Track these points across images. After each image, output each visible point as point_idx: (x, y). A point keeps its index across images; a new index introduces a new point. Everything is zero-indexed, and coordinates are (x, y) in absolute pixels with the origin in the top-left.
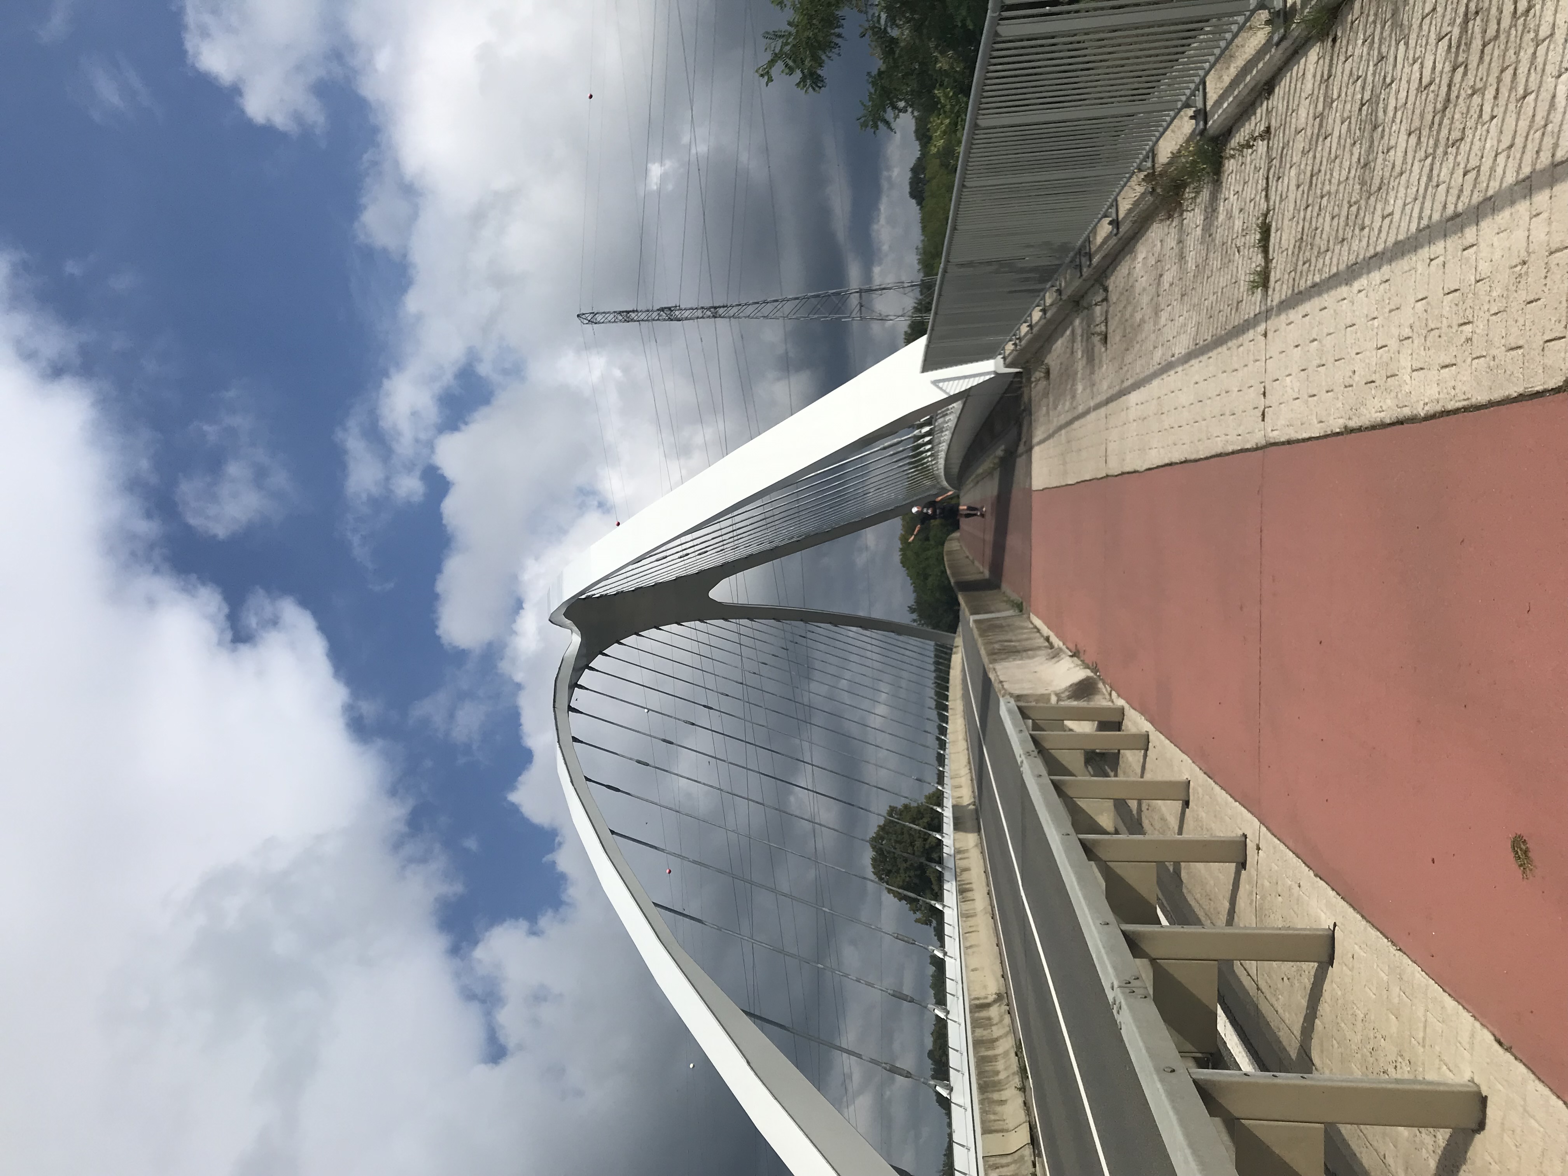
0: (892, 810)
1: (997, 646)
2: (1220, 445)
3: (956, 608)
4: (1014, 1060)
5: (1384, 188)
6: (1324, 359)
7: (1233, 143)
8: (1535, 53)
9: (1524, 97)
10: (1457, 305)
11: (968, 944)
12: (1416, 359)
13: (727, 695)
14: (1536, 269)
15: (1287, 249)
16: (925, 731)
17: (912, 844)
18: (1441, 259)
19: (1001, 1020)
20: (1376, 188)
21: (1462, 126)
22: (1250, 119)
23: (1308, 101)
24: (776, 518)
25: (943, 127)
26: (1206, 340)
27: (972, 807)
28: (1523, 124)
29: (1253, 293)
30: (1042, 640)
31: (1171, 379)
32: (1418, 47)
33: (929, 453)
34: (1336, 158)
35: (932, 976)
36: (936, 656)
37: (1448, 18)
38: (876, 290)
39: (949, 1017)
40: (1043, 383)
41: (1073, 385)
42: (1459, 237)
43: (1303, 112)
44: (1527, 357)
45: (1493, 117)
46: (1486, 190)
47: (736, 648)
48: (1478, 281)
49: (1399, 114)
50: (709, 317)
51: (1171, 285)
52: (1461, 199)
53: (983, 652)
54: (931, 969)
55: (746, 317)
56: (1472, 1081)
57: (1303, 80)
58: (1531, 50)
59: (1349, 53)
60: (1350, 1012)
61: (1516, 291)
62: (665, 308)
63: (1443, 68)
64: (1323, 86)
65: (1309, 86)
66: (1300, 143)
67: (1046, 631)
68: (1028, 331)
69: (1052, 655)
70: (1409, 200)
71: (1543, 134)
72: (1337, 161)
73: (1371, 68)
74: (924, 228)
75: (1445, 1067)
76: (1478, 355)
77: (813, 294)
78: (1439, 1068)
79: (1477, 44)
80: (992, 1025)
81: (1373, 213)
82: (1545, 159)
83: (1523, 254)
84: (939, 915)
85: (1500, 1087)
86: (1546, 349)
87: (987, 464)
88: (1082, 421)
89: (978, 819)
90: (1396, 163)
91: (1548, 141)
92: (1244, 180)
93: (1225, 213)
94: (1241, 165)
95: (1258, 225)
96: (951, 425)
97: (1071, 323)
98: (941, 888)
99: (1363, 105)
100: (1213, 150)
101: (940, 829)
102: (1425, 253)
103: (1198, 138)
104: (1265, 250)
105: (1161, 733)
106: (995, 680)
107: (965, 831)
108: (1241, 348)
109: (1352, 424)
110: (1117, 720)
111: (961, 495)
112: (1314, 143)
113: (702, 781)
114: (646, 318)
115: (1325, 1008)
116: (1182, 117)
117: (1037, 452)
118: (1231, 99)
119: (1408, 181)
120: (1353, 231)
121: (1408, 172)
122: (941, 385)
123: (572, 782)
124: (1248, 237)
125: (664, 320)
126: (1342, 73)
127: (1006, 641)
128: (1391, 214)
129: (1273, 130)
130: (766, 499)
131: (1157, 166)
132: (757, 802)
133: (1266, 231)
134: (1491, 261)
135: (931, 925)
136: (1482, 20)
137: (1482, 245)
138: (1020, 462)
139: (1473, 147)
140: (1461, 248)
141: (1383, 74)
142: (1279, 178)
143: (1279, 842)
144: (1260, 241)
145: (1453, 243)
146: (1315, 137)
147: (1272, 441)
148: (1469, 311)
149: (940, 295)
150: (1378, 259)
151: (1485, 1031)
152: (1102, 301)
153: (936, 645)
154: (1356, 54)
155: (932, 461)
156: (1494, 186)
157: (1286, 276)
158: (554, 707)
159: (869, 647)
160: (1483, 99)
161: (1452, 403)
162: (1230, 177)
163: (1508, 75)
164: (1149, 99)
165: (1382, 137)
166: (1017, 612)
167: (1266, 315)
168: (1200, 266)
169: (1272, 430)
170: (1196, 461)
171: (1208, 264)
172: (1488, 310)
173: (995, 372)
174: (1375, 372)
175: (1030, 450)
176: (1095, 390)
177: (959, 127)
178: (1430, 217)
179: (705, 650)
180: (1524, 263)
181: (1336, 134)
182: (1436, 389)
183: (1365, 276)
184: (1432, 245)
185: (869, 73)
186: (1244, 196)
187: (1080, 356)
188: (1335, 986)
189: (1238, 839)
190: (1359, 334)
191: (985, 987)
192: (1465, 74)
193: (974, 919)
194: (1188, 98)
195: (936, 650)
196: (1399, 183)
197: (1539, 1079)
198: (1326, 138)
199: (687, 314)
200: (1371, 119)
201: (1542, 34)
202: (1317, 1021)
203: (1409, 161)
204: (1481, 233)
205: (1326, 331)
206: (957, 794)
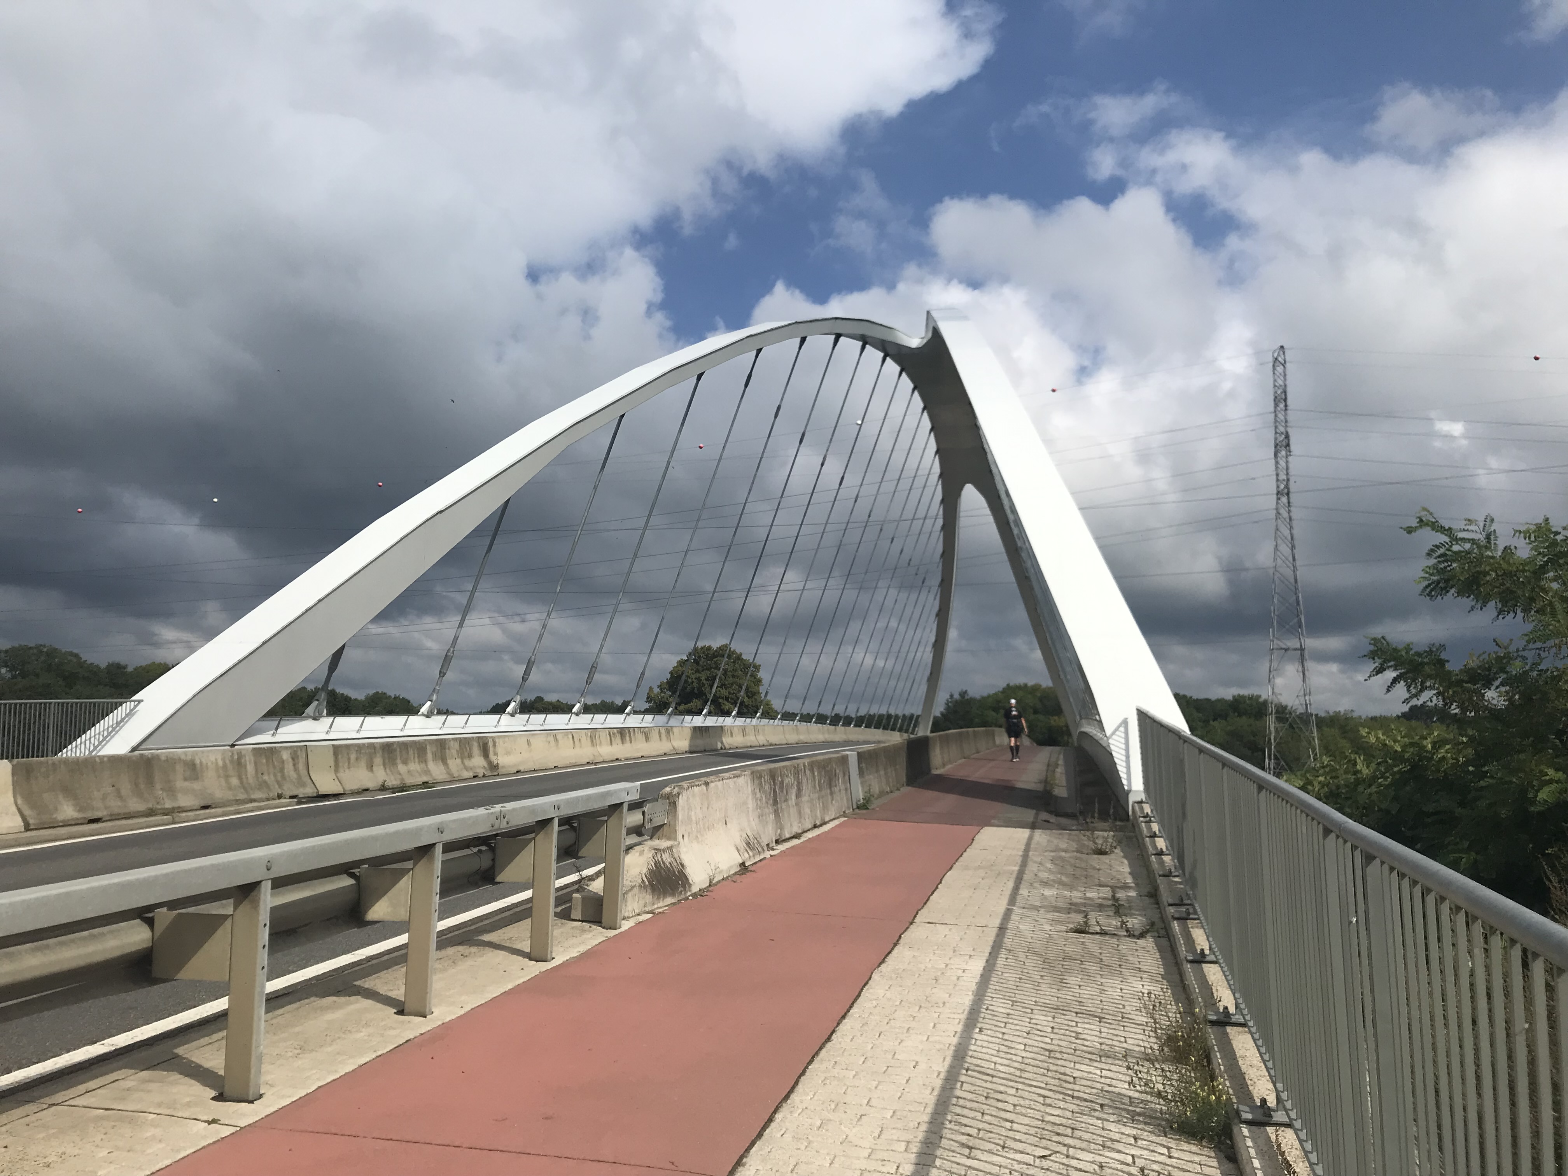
0: (757, 668)
4: (420, 780)
17: (725, 686)
19: (467, 768)
27: (719, 745)
35: (612, 702)
38: (1303, 666)
50: (1278, 487)
54: (619, 702)
55: (1277, 526)
62: (1289, 440)
68: (1151, 832)
69: (755, 842)
77: (1300, 597)
80: (462, 759)
89: (702, 751)
97: (1137, 887)
107: (692, 738)
110: (603, 921)
114: (1278, 419)
117: (1023, 833)
122: (1122, 729)
125: (1276, 439)
135: (650, 704)
138: (1028, 813)
158: (837, 319)
166: (861, 802)
173: (1129, 791)
176: (1030, 913)
187: (1089, 895)
191: (508, 753)
193: (589, 744)
199: (1282, 463)
206: (735, 731)
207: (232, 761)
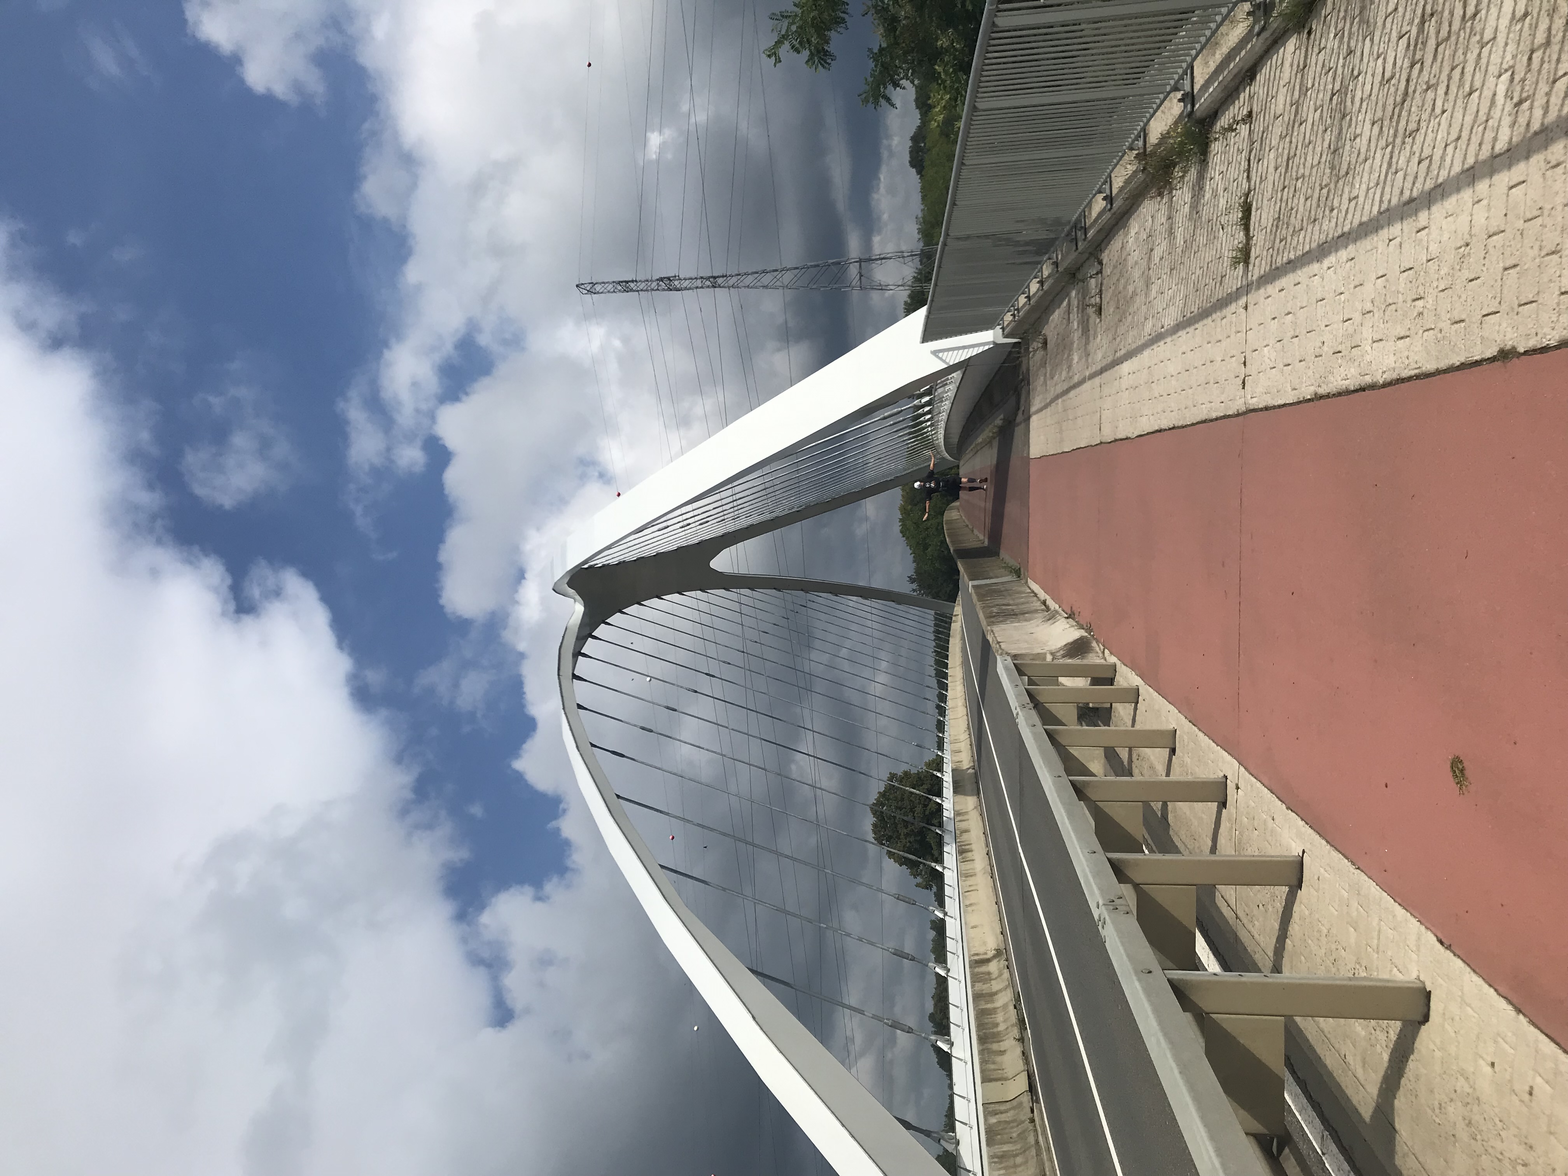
0: (892, 776)
1: (995, 610)
2: (1205, 412)
3: (956, 577)
4: (1012, 1012)
5: (1351, 173)
6: (1298, 331)
7: (1218, 127)
8: (1479, 55)
9: (1470, 94)
10: (1411, 282)
11: (968, 903)
12: (1376, 331)
13: (729, 664)
14: (1477, 250)
15: (1266, 227)
16: (925, 699)
17: (912, 810)
18: (1398, 239)
19: (1000, 975)
20: (1344, 173)
21: (1418, 118)
22: (1234, 102)
23: (1286, 88)
24: (776, 488)
25: (943, 103)
26: (1193, 312)
27: (971, 771)
28: (1469, 119)
29: (1236, 268)
30: (1039, 603)
31: (1161, 349)
32: (1382, 43)
33: (929, 423)
34: (1310, 143)
35: (933, 940)
36: (936, 625)
37: (1407, 17)
38: (876, 260)
39: (949, 974)
40: (1040, 354)
41: (1069, 355)
42: (1414, 220)
43: (1281, 99)
44: (1468, 330)
45: (1444, 112)
46: (1437, 178)
47: (737, 617)
48: (1429, 261)
49: (1365, 104)
50: (708, 287)
51: (1161, 259)
52: (1416, 185)
53: (981, 616)
55: (745, 287)
56: (1418, 978)
57: (1281, 69)
58: (1476, 52)
59: (1322, 46)
60: (1316, 930)
61: (1460, 270)
62: (664, 278)
63: (1403, 64)
64: (1299, 76)
65: (1286, 75)
66: (1278, 129)
67: (1042, 595)
68: (1026, 302)
69: (1048, 617)
70: (1372, 185)
71: (1485, 128)
72: (1311, 146)
73: (1341, 61)
74: (924, 198)
75: (1395, 969)
76: (1428, 328)
77: (813, 264)
78: (1391, 971)
79: (1432, 43)
80: (991, 980)
81: (1341, 196)
82: (1485, 153)
83: (1467, 236)
84: (939, 878)
85: (1440, 981)
86: (1483, 322)
87: (986, 433)
88: (1077, 390)
89: (977, 783)
90: (1362, 151)
91: (1489, 135)
92: (1228, 161)
93: (1211, 192)
94: (1226, 147)
95: (1239, 204)
96: (951, 394)
97: (1068, 295)
98: (941, 853)
99: (1333, 95)
100: (1200, 131)
101: (940, 794)
102: (1384, 234)
103: (1186, 120)
104: (1247, 229)
105: (1150, 686)
106: (993, 641)
107: (965, 793)
108: (1225, 320)
109: (1322, 391)
110: (1110, 677)
111: (961, 463)
112: (1290, 128)
113: (705, 747)
114: (645, 288)
115: (1295, 928)
116: (1171, 99)
117: (1034, 421)
118: (1216, 84)
119: (1372, 167)
120: (1324, 212)
121: (1371, 158)
122: (940, 355)
123: (577, 747)
124: (1231, 216)
125: (664, 290)
126: (1316, 64)
127: (1004, 605)
128: (1356, 197)
129: (1254, 115)
130: (766, 470)
131: (1148, 146)
132: (760, 768)
133: (1247, 210)
134: (1440, 242)
135: (931, 889)
136: (1437, 22)
137: (1433, 227)
138: (1019, 431)
139: (1427, 138)
140: (1416, 230)
141: (1351, 67)
142: (1259, 160)
143: (1255, 780)
144: (1241, 219)
145: (1409, 225)
146: (1291, 123)
147: (1251, 407)
148: (1421, 287)
149: (939, 267)
150: (1345, 239)
151: (1429, 933)
152: (1097, 274)
153: (936, 614)
154: (1328, 46)
155: (931, 431)
156: (1443, 175)
157: (1265, 253)
158: (559, 675)
159: (869, 616)
160: (1436, 95)
161: (1406, 371)
162: (1215, 158)
163: (1457, 73)
164: (1139, 83)
165: (1350, 126)
166: (1015, 578)
167: (1247, 289)
168: (1188, 242)
169: (1252, 398)
170: (1183, 427)
171: (1195, 240)
172: (1437, 287)
173: (994, 343)
174: (1341, 343)
175: (1028, 419)
176: (1090, 360)
177: (959, 102)
178: (1390, 201)
179: (706, 619)
180: (1467, 245)
181: (1310, 121)
182: (1392, 358)
183: (1333, 254)
184: (1391, 226)
185: (870, 50)
186: (1228, 176)
187: (1076, 327)
188: (1303, 907)
189: (1221, 780)
190: (1328, 307)
191: (985, 943)
192: (1421, 70)
193: (973, 878)
194: (1177, 82)
195: (936, 619)
196: (1364, 169)
197: (1474, 971)
198: (1301, 124)
199: (686, 284)
200: (1340, 110)
201: (1486, 39)
202: (1287, 940)
203: (1373, 149)
204: (1432, 217)
205: (1299, 305)
206: (956, 759)
207: (1001, 1163)
